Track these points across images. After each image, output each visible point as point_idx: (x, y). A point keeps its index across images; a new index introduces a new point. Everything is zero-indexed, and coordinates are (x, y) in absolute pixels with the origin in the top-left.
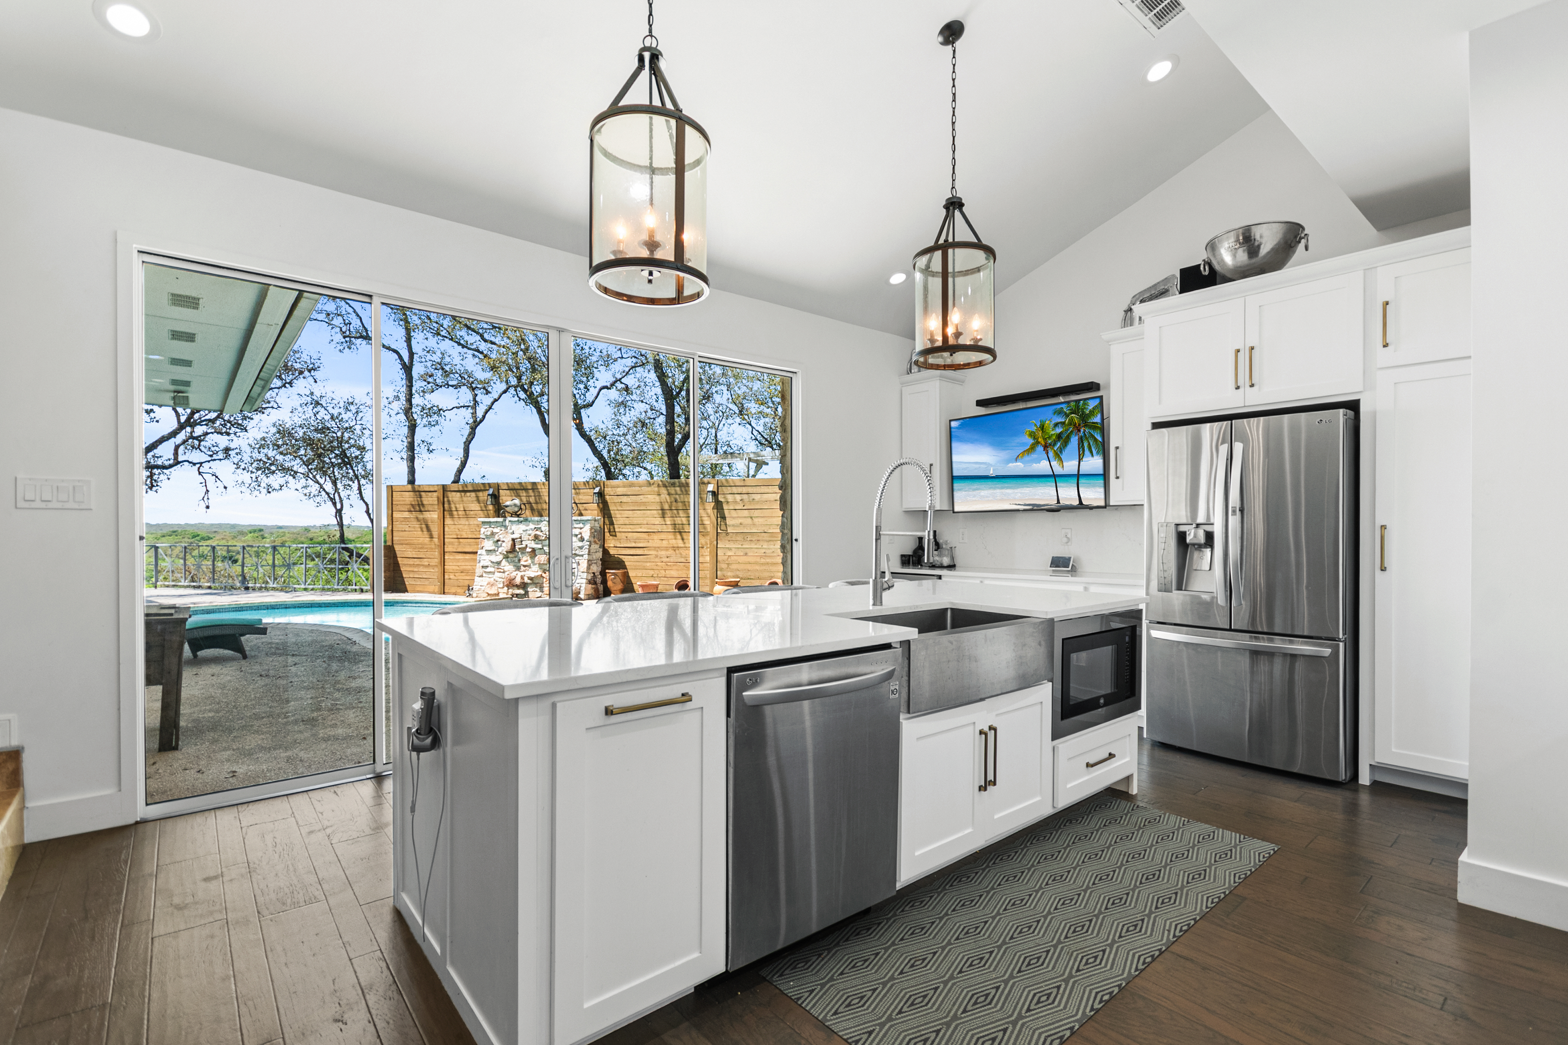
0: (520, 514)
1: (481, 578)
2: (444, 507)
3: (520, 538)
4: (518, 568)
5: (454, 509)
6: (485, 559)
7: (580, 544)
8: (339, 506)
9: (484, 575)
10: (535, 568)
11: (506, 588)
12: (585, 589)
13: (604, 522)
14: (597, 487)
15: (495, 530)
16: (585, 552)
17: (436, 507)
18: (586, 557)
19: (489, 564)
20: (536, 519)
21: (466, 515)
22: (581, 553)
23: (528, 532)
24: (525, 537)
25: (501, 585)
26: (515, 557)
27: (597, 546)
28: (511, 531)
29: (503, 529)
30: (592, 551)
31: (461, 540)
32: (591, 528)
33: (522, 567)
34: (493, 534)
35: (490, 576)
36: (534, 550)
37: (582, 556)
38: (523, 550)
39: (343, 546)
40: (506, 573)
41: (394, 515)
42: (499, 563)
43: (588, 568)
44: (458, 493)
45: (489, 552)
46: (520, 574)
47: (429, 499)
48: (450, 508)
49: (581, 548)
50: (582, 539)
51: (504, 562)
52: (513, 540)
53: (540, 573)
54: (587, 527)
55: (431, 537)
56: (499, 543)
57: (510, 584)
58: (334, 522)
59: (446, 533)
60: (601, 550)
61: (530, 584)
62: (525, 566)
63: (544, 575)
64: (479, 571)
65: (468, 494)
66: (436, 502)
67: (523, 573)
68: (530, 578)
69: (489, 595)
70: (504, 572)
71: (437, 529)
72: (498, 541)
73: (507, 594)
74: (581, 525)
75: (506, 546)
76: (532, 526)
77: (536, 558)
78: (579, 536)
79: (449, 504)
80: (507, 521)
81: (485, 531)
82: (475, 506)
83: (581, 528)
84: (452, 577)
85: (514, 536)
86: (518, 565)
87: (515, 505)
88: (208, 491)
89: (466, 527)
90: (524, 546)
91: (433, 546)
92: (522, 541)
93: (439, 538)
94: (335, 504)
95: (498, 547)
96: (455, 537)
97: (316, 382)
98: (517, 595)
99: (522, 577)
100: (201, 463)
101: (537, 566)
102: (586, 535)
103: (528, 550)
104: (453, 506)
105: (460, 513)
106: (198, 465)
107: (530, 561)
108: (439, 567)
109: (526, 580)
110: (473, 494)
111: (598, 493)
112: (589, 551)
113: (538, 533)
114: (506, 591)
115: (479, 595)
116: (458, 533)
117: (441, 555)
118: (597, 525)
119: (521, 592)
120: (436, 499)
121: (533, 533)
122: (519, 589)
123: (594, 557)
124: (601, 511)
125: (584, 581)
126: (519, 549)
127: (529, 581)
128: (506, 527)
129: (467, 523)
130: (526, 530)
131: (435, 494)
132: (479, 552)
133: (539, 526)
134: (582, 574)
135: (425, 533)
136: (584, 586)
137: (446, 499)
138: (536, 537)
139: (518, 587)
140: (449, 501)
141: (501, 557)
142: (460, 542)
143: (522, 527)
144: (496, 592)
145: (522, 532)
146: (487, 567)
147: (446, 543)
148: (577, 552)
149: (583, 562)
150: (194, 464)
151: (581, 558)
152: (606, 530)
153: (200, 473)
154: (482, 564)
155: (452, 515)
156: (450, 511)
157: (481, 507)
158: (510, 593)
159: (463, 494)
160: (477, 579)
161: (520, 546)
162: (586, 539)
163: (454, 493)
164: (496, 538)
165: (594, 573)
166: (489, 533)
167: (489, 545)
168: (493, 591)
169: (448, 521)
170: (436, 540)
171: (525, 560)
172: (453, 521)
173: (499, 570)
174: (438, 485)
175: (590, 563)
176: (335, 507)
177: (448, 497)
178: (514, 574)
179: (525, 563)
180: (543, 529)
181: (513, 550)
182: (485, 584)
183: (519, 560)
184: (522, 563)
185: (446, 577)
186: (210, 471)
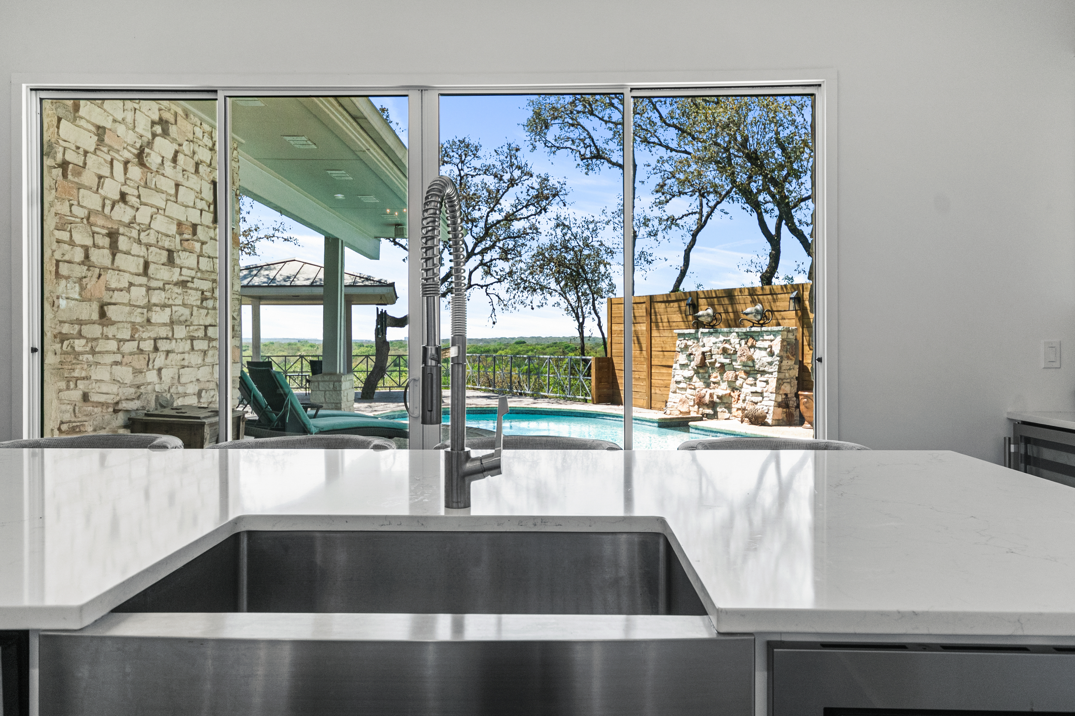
0: (714, 325)
1: (675, 394)
2: (651, 319)
3: (710, 351)
4: (708, 385)
5: (659, 320)
6: (680, 374)
7: (770, 359)
8: (581, 320)
9: (678, 391)
10: (724, 385)
11: (696, 407)
12: (774, 412)
13: (803, 333)
14: (795, 290)
15: (690, 343)
16: (775, 368)
17: (645, 318)
18: (776, 374)
19: (682, 379)
20: (726, 330)
21: (670, 327)
22: (770, 370)
23: (718, 345)
24: (715, 351)
25: (692, 403)
26: (706, 373)
27: (791, 363)
28: (702, 344)
29: (696, 341)
30: (783, 368)
31: (665, 353)
32: (783, 341)
33: (712, 384)
34: (686, 347)
35: (683, 392)
36: (723, 366)
37: (771, 373)
38: (713, 364)
39: (584, 357)
40: (697, 390)
41: (613, 327)
42: (690, 379)
43: (778, 388)
44: (663, 304)
45: (683, 366)
46: (709, 391)
47: (640, 311)
48: (656, 319)
49: (770, 364)
50: (771, 354)
51: (695, 378)
52: (703, 353)
53: (728, 391)
54: (779, 339)
55: (641, 350)
56: (692, 356)
57: (700, 403)
58: (577, 334)
59: (653, 346)
60: (797, 366)
61: (720, 403)
62: (714, 383)
63: (732, 394)
64: (673, 386)
65: (672, 304)
66: (645, 314)
67: (712, 391)
68: (720, 398)
69: (681, 413)
70: (695, 389)
71: (645, 342)
72: (691, 354)
73: (698, 413)
74: (772, 337)
75: (697, 359)
76: (722, 338)
77: (725, 374)
78: (769, 350)
79: (656, 315)
80: (699, 333)
81: (680, 343)
82: (677, 317)
83: (771, 341)
84: (658, 391)
85: (704, 349)
86: (708, 381)
87: (708, 315)
88: (494, 309)
89: (669, 340)
90: (713, 360)
91: (642, 359)
92: (712, 355)
93: (647, 351)
94: (578, 318)
95: (691, 361)
96: (660, 349)
97: (565, 205)
98: (707, 414)
99: (711, 395)
100: (487, 286)
101: (726, 383)
102: (777, 349)
103: (717, 365)
104: (659, 317)
105: (665, 324)
106: (485, 288)
107: (719, 378)
108: (647, 379)
109: (715, 399)
110: (676, 305)
111: (794, 299)
112: (780, 368)
113: (727, 346)
114: (696, 410)
115: (672, 412)
116: (663, 345)
117: (648, 368)
118: (791, 336)
119: (710, 411)
120: (645, 310)
121: (721, 346)
122: (708, 408)
123: (787, 375)
124: (799, 320)
125: (772, 403)
126: (710, 363)
127: (718, 400)
128: (698, 339)
129: (670, 335)
130: (716, 343)
131: (644, 305)
132: (675, 366)
133: (728, 338)
134: (770, 395)
135: (637, 345)
136: (772, 409)
137: (653, 311)
138: (725, 351)
139: (708, 406)
140: (655, 312)
141: (692, 372)
142: (664, 355)
143: (713, 339)
144: (687, 410)
145: (712, 345)
146: (680, 382)
147: (653, 357)
148: (766, 369)
149: (772, 381)
150: (482, 287)
151: (770, 376)
152: (805, 343)
153: (487, 294)
154: (675, 379)
155: (657, 327)
156: (657, 322)
157: (683, 318)
158: (700, 412)
159: (667, 304)
160: (671, 395)
161: (710, 361)
162: (776, 354)
163: (659, 304)
164: (690, 351)
165: (786, 395)
166: (683, 346)
167: (682, 358)
168: (684, 409)
169: (655, 333)
170: (644, 353)
171: (715, 376)
172: (659, 333)
173: (691, 386)
174: (646, 296)
175: (780, 382)
176: (578, 321)
177: (655, 308)
178: (705, 390)
179: (714, 380)
180: (732, 341)
181: (703, 365)
182: (677, 401)
183: (710, 376)
184: (712, 379)
185: (653, 391)
186: (494, 292)
